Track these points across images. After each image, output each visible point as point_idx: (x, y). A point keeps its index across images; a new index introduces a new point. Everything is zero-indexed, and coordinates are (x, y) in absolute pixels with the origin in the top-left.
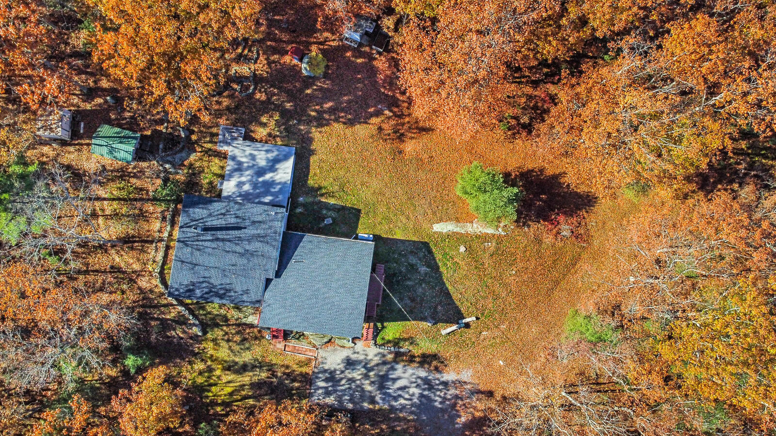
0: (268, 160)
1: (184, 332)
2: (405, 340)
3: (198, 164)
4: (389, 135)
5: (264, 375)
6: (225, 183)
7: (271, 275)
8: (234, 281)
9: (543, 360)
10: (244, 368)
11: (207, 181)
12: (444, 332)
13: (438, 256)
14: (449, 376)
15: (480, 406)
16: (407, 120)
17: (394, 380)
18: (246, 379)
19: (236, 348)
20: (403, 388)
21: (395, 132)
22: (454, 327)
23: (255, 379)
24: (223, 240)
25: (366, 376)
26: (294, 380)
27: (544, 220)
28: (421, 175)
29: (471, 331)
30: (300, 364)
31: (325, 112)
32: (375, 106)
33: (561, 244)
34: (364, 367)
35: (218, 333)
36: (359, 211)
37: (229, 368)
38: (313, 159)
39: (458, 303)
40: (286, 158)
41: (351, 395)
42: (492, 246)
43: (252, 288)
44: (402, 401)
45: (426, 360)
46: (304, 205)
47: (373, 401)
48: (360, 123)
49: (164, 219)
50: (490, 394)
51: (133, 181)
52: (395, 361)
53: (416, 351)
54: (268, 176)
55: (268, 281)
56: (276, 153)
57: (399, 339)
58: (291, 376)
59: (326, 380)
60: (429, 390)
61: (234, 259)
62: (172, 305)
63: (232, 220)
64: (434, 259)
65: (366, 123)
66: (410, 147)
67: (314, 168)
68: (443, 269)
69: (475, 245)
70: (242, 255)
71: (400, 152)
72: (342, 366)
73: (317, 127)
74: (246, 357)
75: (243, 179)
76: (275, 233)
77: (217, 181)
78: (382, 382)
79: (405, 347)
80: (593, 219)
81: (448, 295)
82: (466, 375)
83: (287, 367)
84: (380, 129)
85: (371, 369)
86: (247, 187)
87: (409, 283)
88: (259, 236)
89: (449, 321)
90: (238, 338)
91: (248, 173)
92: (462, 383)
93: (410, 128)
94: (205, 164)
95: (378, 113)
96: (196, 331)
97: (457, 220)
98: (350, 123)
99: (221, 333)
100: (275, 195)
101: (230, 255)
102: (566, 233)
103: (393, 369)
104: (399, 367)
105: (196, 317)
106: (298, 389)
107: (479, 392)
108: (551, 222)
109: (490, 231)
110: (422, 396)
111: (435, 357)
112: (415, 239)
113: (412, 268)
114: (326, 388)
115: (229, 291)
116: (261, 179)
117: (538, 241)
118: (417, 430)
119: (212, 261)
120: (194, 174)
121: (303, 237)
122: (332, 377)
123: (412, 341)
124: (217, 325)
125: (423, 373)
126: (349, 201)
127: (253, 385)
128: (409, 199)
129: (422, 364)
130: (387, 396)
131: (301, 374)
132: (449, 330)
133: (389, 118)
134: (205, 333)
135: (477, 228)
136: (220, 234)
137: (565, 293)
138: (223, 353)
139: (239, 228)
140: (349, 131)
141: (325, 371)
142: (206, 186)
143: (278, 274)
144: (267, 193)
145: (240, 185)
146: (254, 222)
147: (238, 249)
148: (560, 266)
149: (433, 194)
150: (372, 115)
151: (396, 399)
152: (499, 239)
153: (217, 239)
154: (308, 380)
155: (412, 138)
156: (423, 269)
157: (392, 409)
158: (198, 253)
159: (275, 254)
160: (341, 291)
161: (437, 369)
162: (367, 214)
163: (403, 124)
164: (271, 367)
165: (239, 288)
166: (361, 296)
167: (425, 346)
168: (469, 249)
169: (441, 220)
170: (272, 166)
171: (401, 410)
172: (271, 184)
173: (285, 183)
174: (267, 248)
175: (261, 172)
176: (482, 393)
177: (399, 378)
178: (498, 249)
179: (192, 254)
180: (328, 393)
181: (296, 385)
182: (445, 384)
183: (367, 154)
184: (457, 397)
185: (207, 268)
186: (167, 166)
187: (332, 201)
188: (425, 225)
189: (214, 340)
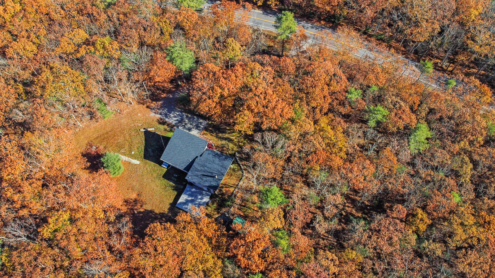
0: (188, 205)
1: (242, 156)
2: (167, 131)
3: (216, 213)
4: (139, 203)
5: (220, 135)
6: (207, 201)
7: (199, 158)
8: (211, 158)
9: (125, 111)
10: (226, 139)
11: (214, 205)
12: (153, 129)
13: (143, 153)
14: (158, 116)
15: (152, 105)
16: (130, 207)
17: (177, 120)
18: (227, 135)
19: (226, 146)
20: (175, 117)
21: (137, 203)
22: (149, 129)
23: (224, 134)
24: (210, 172)
25: (186, 124)
26: (211, 130)
27: (99, 154)
28: (134, 184)
29: (144, 127)
30: (206, 134)
31: (159, 219)
32: (139, 216)
33: (98, 145)
34: (185, 127)
35: (230, 152)
36: (163, 177)
37: (230, 140)
38: (171, 202)
39: (144, 136)
40: (180, 203)
41: (193, 120)
42: (122, 151)
43: (206, 155)
44: (177, 113)
45: (163, 123)
46: (182, 185)
47: (187, 116)
48: (148, 211)
49: (235, 196)
50: (147, 107)
51: (242, 214)
52: (174, 126)
53: (166, 127)
54: (190, 198)
55: (201, 156)
56: (184, 207)
57: (169, 132)
58: (211, 132)
59: (200, 127)
60: (167, 114)
61: (209, 165)
62: (242, 165)
63: (204, 178)
64: (144, 152)
65: (145, 210)
66: (134, 196)
67: (173, 198)
68: (143, 148)
69: (128, 153)
70: (206, 166)
71: (138, 195)
72: (193, 129)
73: (165, 213)
74: (224, 142)
75: (200, 200)
76: (192, 171)
77: (210, 204)
78: (181, 121)
79: (168, 129)
80: (83, 149)
81: (146, 140)
82: (152, 114)
83: (211, 135)
84: (141, 206)
85: (183, 126)
86: (200, 197)
87: (157, 147)
88: (197, 171)
89: (150, 132)
90: (225, 149)
91: (197, 202)
92: (155, 113)
93: (130, 203)
94: (213, 212)
95: (140, 212)
96: (237, 155)
97: (130, 163)
98: (151, 211)
99: (229, 152)
100: (190, 191)
101: (210, 167)
102: (94, 147)
103: (176, 124)
104: (173, 124)
105: (236, 159)
106: (210, 127)
107: (151, 109)
108: (97, 152)
109: (120, 155)
110: (170, 113)
111: (160, 123)
112: (147, 161)
113: (153, 151)
114: (201, 125)
115: (214, 156)
116: (193, 198)
117: (105, 148)
118: (177, 104)
119: (216, 166)
120: (218, 209)
121: (184, 169)
122: (197, 127)
123: (165, 130)
124: (230, 154)
125: (167, 120)
126: (165, 181)
127: (225, 133)
128: (143, 176)
129: (166, 122)
130: (182, 116)
131: (207, 131)
132: (151, 129)
133: (136, 209)
134: (235, 153)
135: (124, 158)
136: (210, 174)
137: (106, 129)
138: (231, 145)
139: (203, 175)
140: (154, 208)
141: (199, 130)
142: (215, 203)
143: (197, 157)
144: (193, 192)
145: (202, 199)
146: (197, 176)
147: (206, 168)
148: (103, 137)
149: (134, 175)
150: (142, 213)
151: (179, 115)
152: (119, 151)
153: (211, 173)
154: (206, 129)
155: (131, 199)
156: (150, 150)
157: (181, 112)
158: (219, 170)
159: (195, 164)
160: (177, 145)
161: (161, 119)
162: (161, 175)
163: (132, 206)
164: (217, 137)
165: (211, 156)
166: (171, 142)
167: (162, 127)
168: (131, 152)
169: (135, 165)
170: (187, 202)
171: (179, 111)
172: (190, 195)
173: (185, 194)
174: (197, 167)
175: (192, 201)
176: (150, 108)
177: (175, 120)
178: (121, 149)
179: (221, 170)
180: (201, 123)
181: (210, 129)
182: (161, 114)
183: (151, 197)
184: (159, 109)
185: (218, 164)
186: (227, 215)
187: (171, 183)
188: (142, 164)
189: (233, 150)
